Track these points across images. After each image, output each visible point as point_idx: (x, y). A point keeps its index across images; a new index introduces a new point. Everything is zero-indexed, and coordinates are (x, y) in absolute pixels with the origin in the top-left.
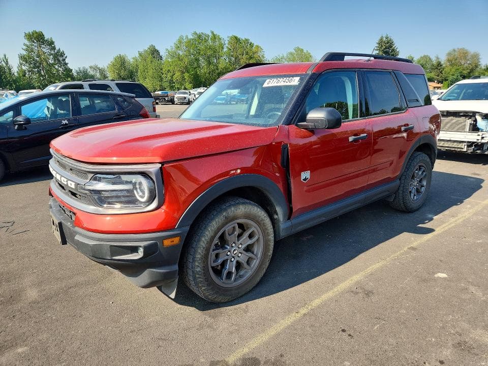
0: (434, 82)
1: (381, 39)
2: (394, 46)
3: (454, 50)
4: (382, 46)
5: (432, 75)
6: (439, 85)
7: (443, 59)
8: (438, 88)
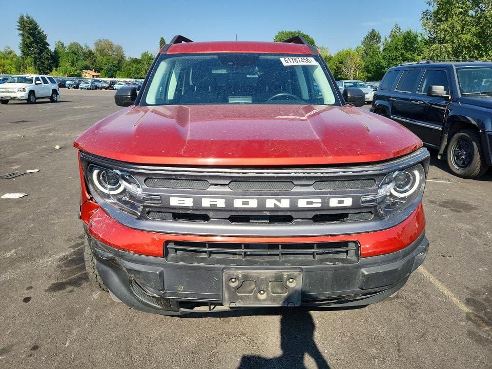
0: (92, 70)
1: (22, 18)
2: (39, 29)
3: (100, 41)
4: (25, 26)
5: (87, 63)
6: (97, 74)
7: (93, 48)
8: (97, 76)
